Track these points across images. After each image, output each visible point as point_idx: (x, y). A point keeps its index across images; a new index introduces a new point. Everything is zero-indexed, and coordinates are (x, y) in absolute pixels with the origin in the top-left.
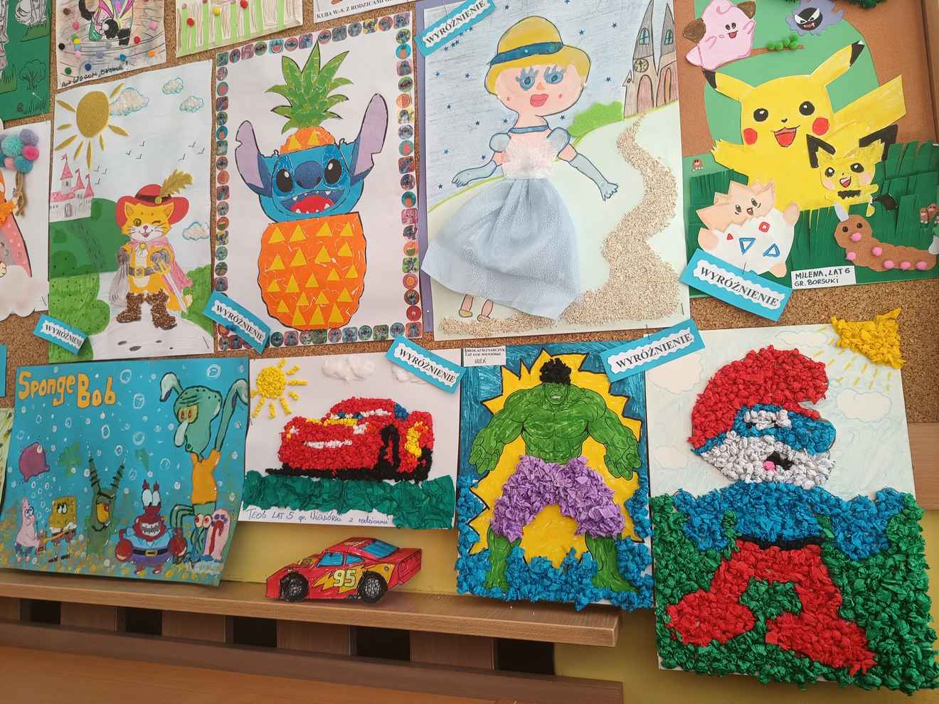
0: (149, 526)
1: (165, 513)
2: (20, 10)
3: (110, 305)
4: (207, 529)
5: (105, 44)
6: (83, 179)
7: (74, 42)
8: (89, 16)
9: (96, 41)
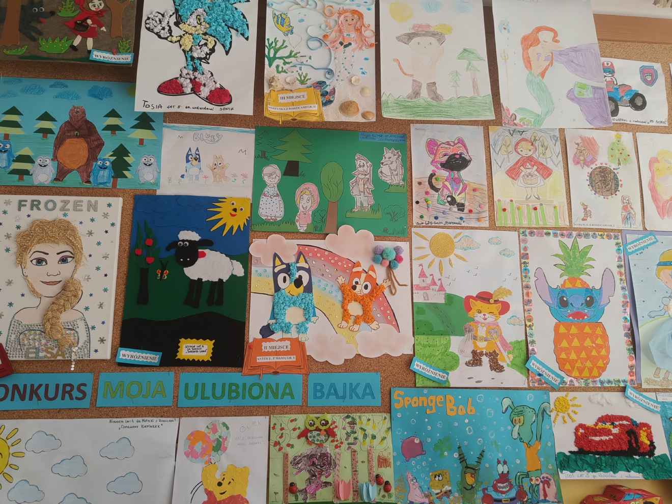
0: (502, 485)
1: (512, 477)
2: (381, 172)
3: (459, 355)
4: (538, 485)
5: (448, 208)
6: (436, 280)
7: (427, 202)
8: (437, 190)
9: (442, 205)
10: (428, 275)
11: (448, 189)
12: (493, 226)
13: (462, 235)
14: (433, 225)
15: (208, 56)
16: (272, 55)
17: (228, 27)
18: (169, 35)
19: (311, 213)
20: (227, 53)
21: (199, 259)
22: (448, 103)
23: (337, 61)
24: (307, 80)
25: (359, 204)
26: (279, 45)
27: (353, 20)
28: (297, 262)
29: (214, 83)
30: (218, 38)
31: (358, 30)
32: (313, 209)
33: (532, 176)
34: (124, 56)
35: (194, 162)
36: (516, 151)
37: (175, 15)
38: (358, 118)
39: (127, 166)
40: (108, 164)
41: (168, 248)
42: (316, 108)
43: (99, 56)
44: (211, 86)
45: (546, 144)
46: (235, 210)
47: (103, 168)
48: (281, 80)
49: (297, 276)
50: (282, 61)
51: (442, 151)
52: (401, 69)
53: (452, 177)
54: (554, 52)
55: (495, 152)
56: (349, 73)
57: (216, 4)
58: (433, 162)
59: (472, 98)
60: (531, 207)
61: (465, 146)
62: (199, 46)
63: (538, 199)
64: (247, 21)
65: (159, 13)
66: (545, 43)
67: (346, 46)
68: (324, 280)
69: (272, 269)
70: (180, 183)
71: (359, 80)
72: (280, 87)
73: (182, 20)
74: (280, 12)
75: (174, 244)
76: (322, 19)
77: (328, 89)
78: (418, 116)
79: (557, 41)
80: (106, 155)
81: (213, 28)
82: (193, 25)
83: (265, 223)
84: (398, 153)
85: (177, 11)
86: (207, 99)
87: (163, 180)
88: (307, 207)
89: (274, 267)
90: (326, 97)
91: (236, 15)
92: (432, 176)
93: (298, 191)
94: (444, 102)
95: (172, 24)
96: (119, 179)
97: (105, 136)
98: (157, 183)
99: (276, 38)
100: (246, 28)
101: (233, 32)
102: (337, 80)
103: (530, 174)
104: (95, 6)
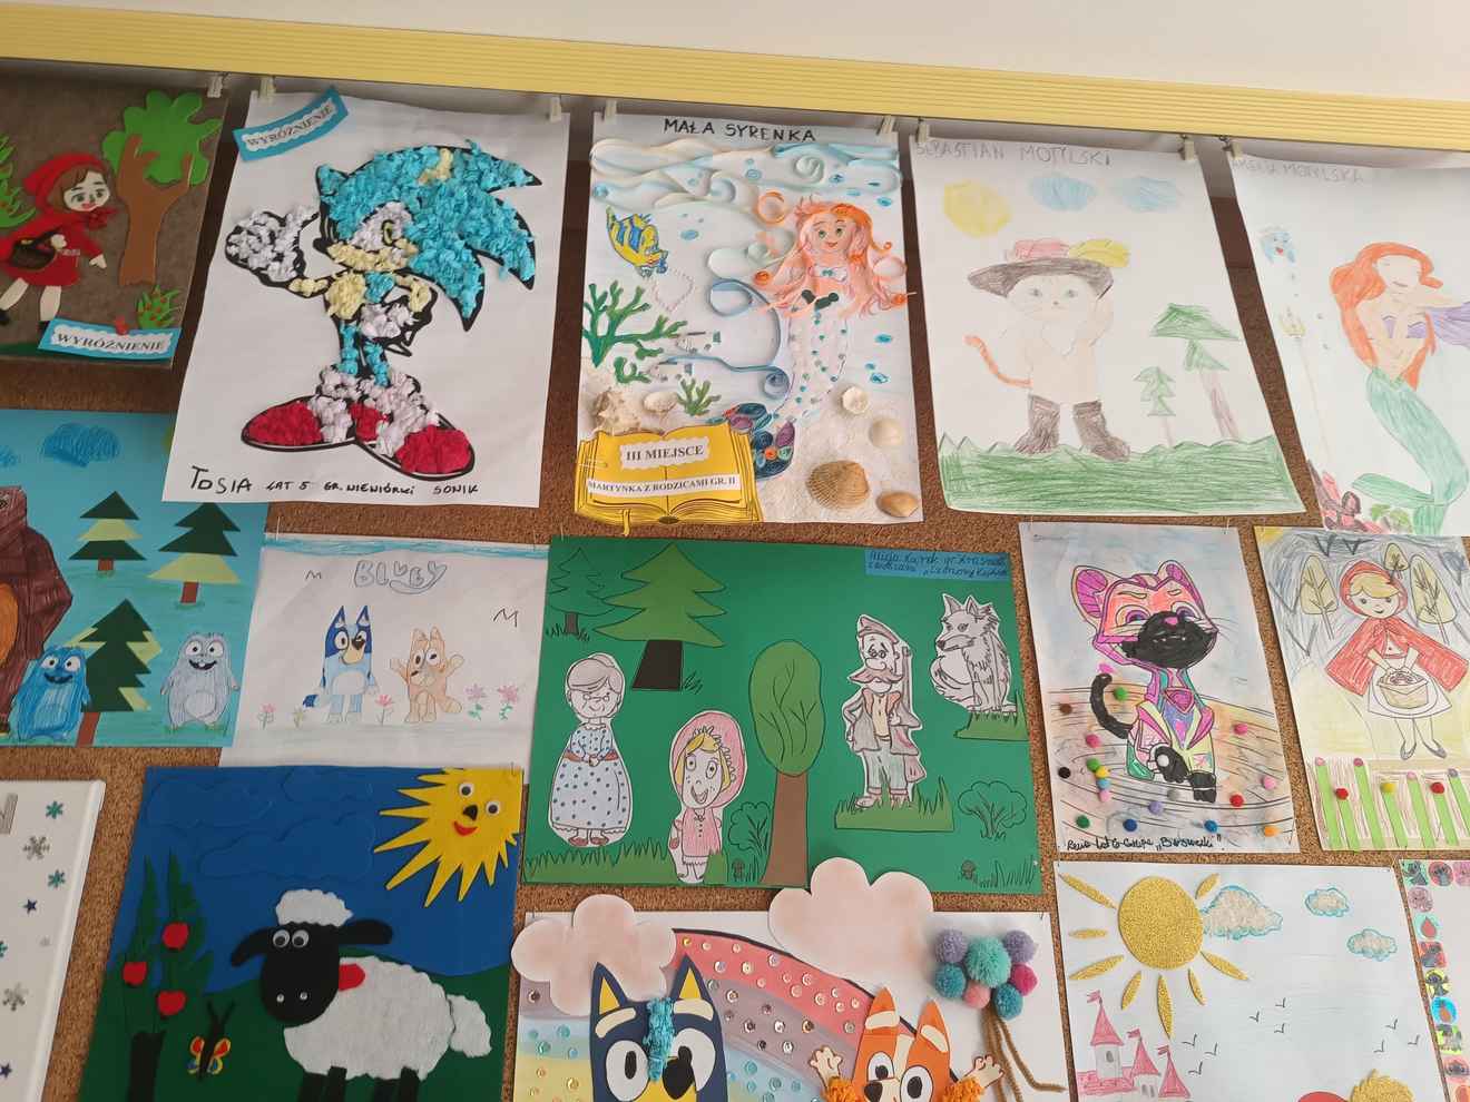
2: (940, 672)
5: (1165, 790)
6: (1152, 1053)
7: (1094, 771)
8: (1121, 730)
9: (1140, 779)
10: (1122, 1034)
11: (1154, 725)
12: (1312, 852)
13: (1219, 885)
14: (1123, 849)
15: (408, 334)
16: (602, 331)
17: (475, 253)
18: (294, 274)
19: (719, 813)
20: (467, 324)
21: (339, 993)
22: (1148, 464)
23: (796, 346)
24: (708, 402)
25: (875, 781)
26: (623, 303)
27: (839, 230)
28: (675, 995)
29: (420, 411)
30: (442, 282)
31: (858, 259)
32: (725, 798)
33: (1409, 681)
34: (151, 338)
35: (353, 655)
36: (1347, 603)
37: (318, 220)
38: (865, 513)
39: (133, 671)
40: (75, 665)
41: (238, 958)
42: (737, 486)
43: (70, 337)
44: (412, 421)
45: (1431, 579)
46: (471, 812)
47: (59, 678)
48: (629, 403)
49: (673, 1052)
50: (633, 348)
51: (1121, 606)
52: (991, 365)
53: (1164, 685)
54: (1428, 312)
55: (1285, 606)
56: (833, 379)
57: (442, 189)
58: (1099, 639)
59: (1218, 448)
60: (1423, 782)
61: (1191, 588)
62: (384, 305)
63: (1441, 754)
64: (530, 235)
65: (271, 215)
66: (1400, 289)
67: (822, 304)
68: (765, 1062)
69: (587, 1024)
70: (301, 722)
71: (863, 399)
72: (625, 422)
73: (337, 236)
74: (630, 211)
75: (260, 940)
76: (749, 231)
77: (772, 428)
78: (1059, 504)
79: (1435, 284)
80: (74, 637)
81: (429, 254)
82: (369, 248)
83: (569, 856)
84: (987, 611)
85: (325, 209)
86: (394, 458)
87: (248, 716)
88: (706, 792)
89: (596, 1017)
90: (768, 450)
91: (500, 220)
92: (1101, 683)
93: (678, 743)
94: (1133, 461)
95: (306, 245)
96: (103, 715)
97: (79, 577)
98: (225, 728)
99: (615, 284)
100: (528, 253)
101: (489, 266)
102: (798, 400)
103: (1400, 673)
104: (80, 198)
